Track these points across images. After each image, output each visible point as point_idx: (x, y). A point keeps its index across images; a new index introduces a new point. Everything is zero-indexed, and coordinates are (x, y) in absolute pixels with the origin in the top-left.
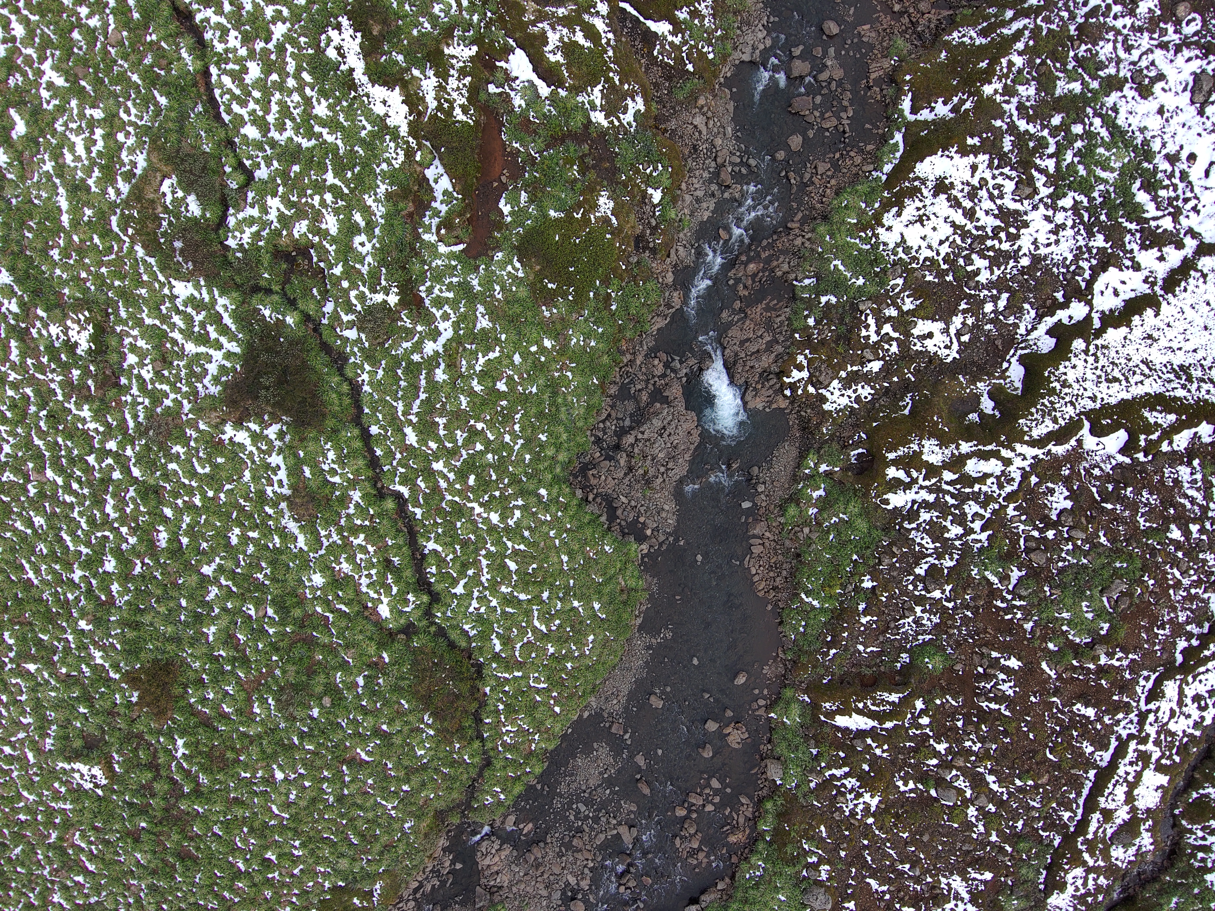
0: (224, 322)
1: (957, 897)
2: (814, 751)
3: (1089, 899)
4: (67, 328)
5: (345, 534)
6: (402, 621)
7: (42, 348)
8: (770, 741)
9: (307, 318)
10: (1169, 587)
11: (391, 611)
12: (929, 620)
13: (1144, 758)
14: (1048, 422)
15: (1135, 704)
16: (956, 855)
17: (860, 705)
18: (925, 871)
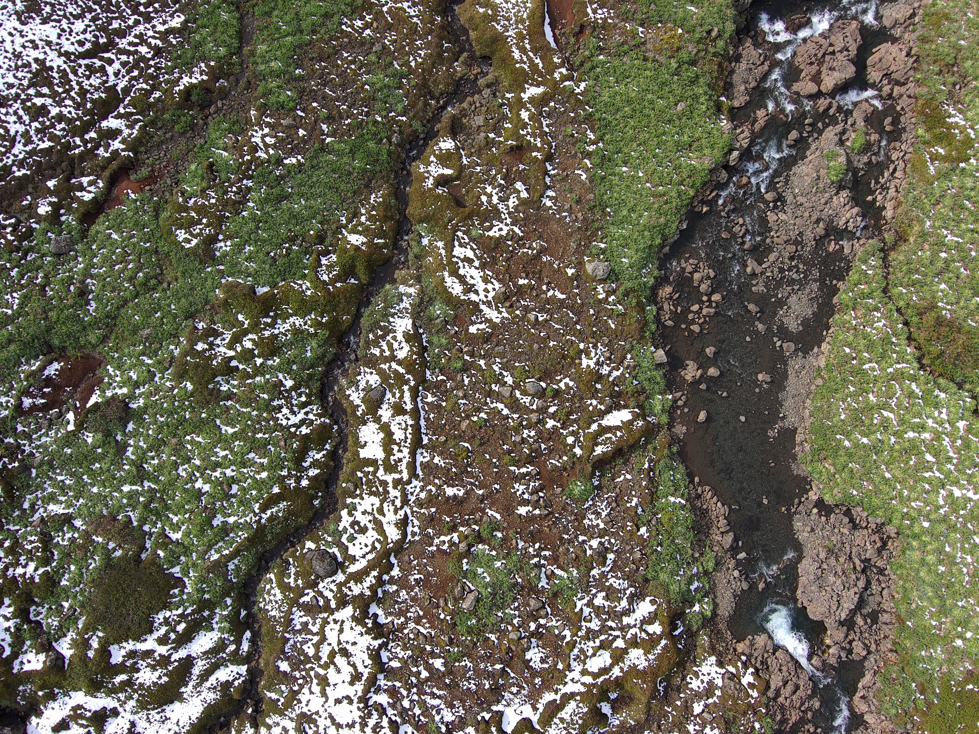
1: (488, 304)
2: (636, 382)
3: (380, 333)
10: (424, 617)
12: (590, 520)
13: (390, 468)
14: (567, 717)
15: (415, 509)
16: (505, 339)
17: (619, 434)
18: (524, 318)
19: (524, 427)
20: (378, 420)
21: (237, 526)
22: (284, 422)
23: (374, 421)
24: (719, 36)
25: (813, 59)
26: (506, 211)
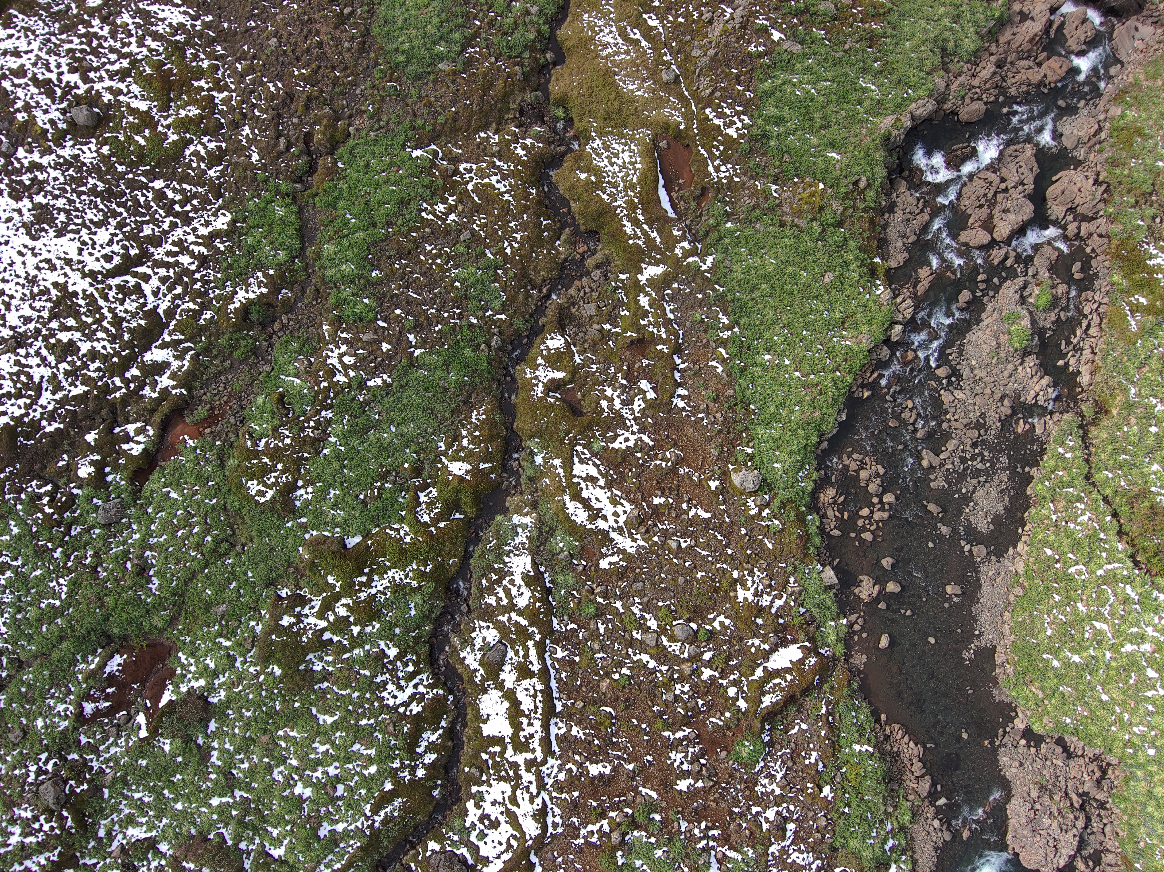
1: (620, 531)
2: (803, 610)
3: (495, 577)
12: (763, 786)
13: (521, 745)
15: (554, 794)
16: (644, 573)
17: (789, 677)
18: (663, 545)
19: (676, 682)
20: (500, 686)
21: (347, 834)
22: (391, 702)
23: (496, 688)
24: (869, 185)
25: (983, 201)
26: (631, 417)
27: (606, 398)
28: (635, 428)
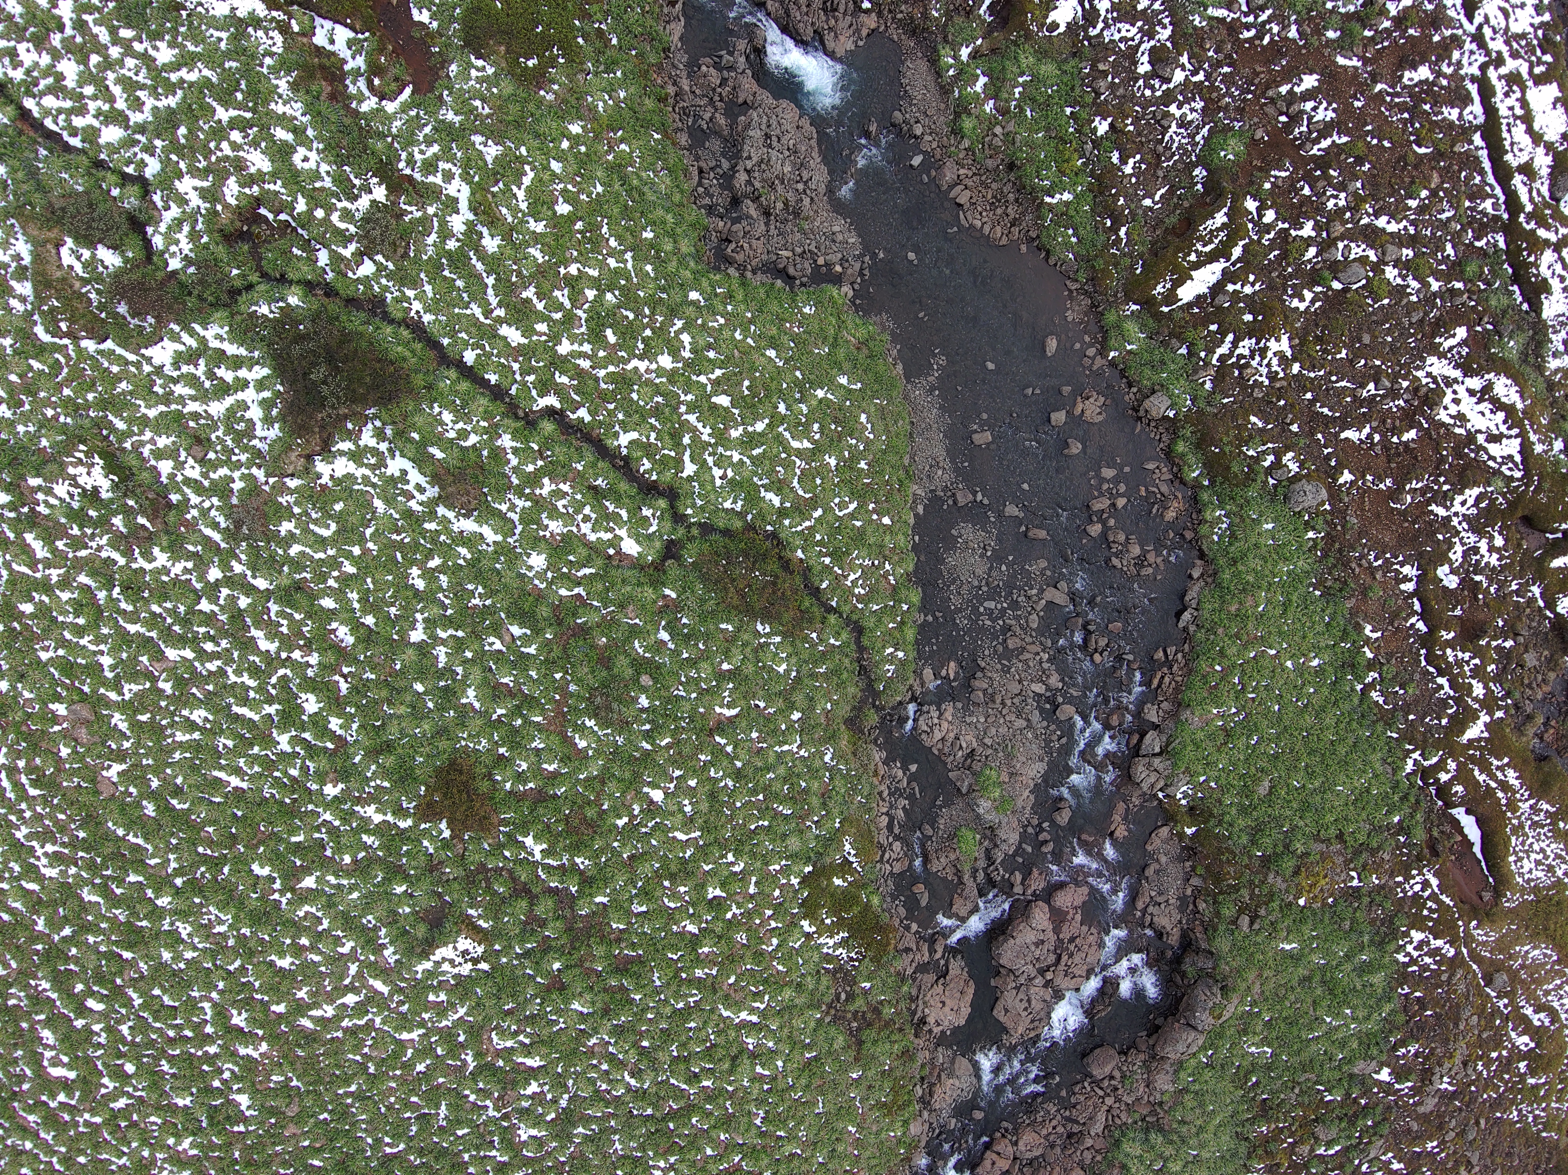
0: (229, 353)
1: (1449, 381)
2: (1183, 351)
4: (74, 478)
5: (527, 491)
6: (658, 544)
7: (63, 520)
8: (1130, 385)
9: (309, 286)
11: (638, 542)
12: (1193, 111)
13: (1515, 79)
15: (1460, 32)
16: (1412, 335)
17: (1193, 257)
18: (1394, 378)
19: (1348, 208)
20: (1549, 148)
24: (1234, 921)
25: (1072, 947)
26: (1463, 534)
27: (1498, 550)
28: (1455, 521)
